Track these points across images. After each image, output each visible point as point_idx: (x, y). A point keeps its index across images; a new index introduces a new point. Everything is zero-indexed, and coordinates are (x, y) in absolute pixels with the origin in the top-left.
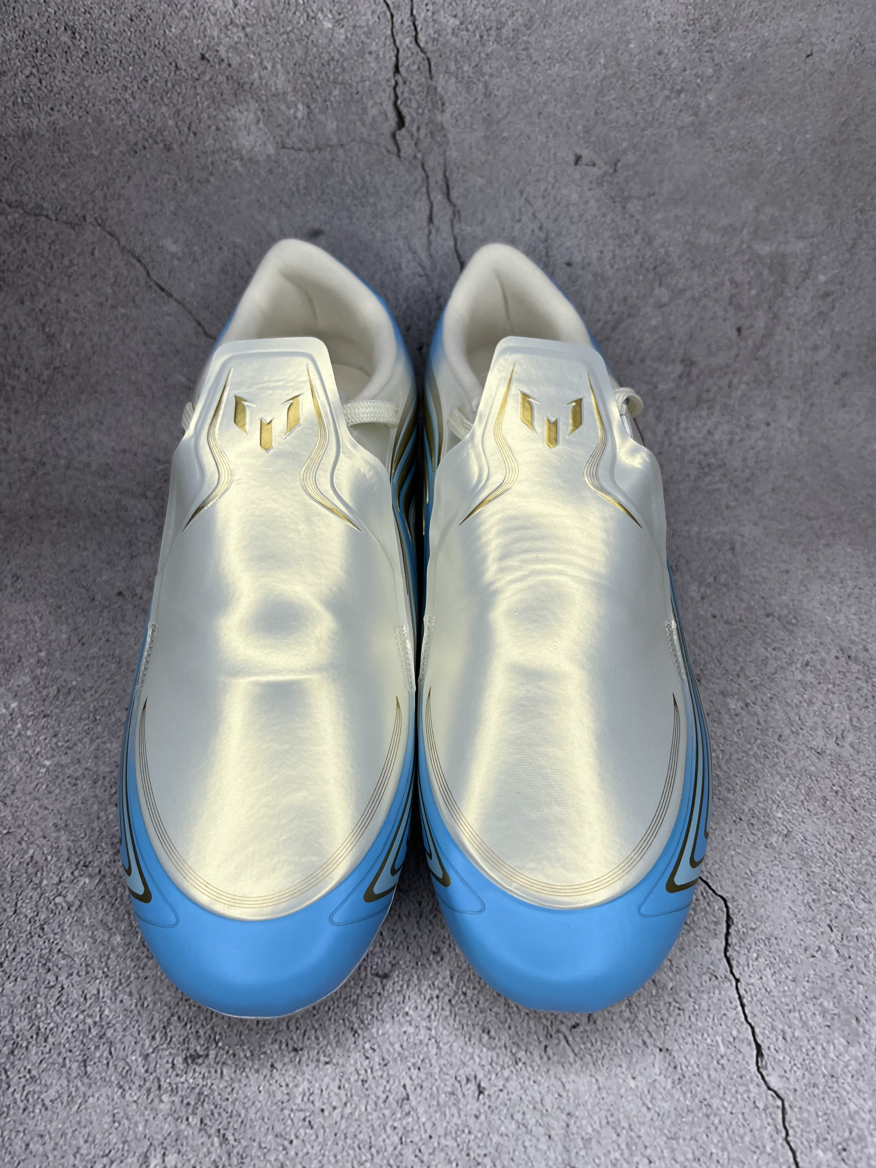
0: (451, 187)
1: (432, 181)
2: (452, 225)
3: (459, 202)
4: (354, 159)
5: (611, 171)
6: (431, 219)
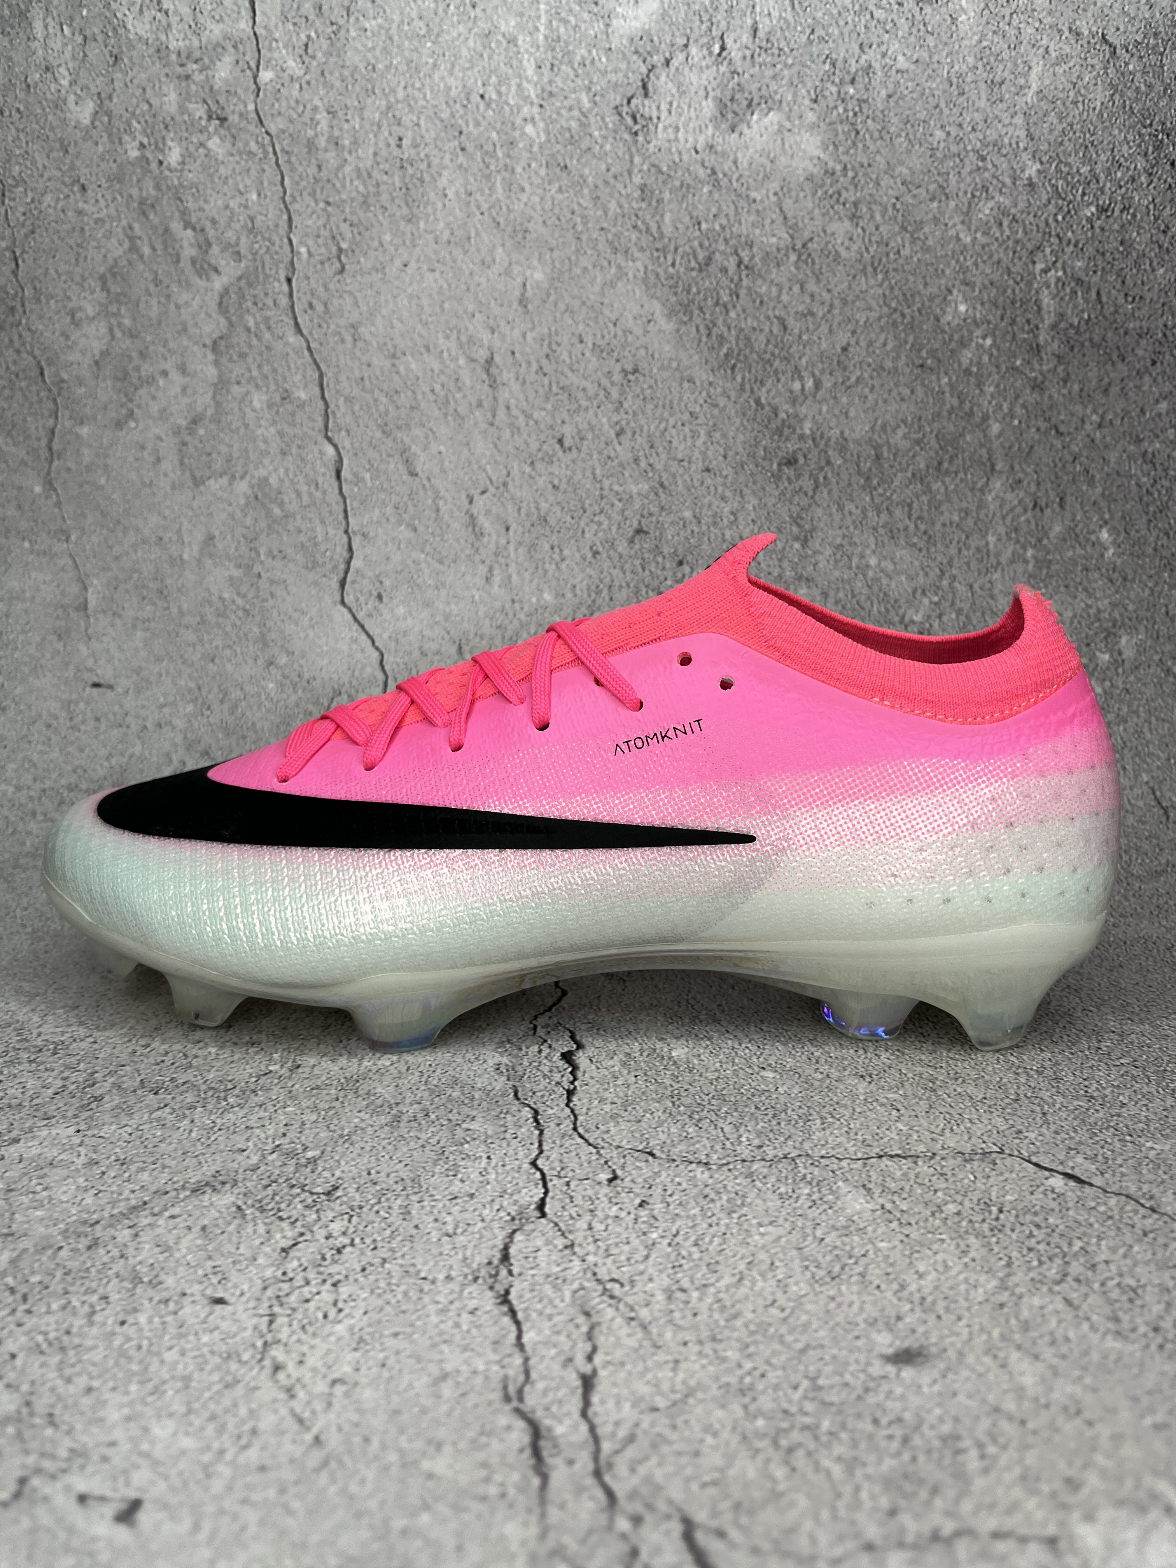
0: (528, 1452)
1: (584, 1462)
2: (527, 1373)
3: (505, 1418)
4: (825, 1515)
5: (35, 1482)
6: (588, 1383)
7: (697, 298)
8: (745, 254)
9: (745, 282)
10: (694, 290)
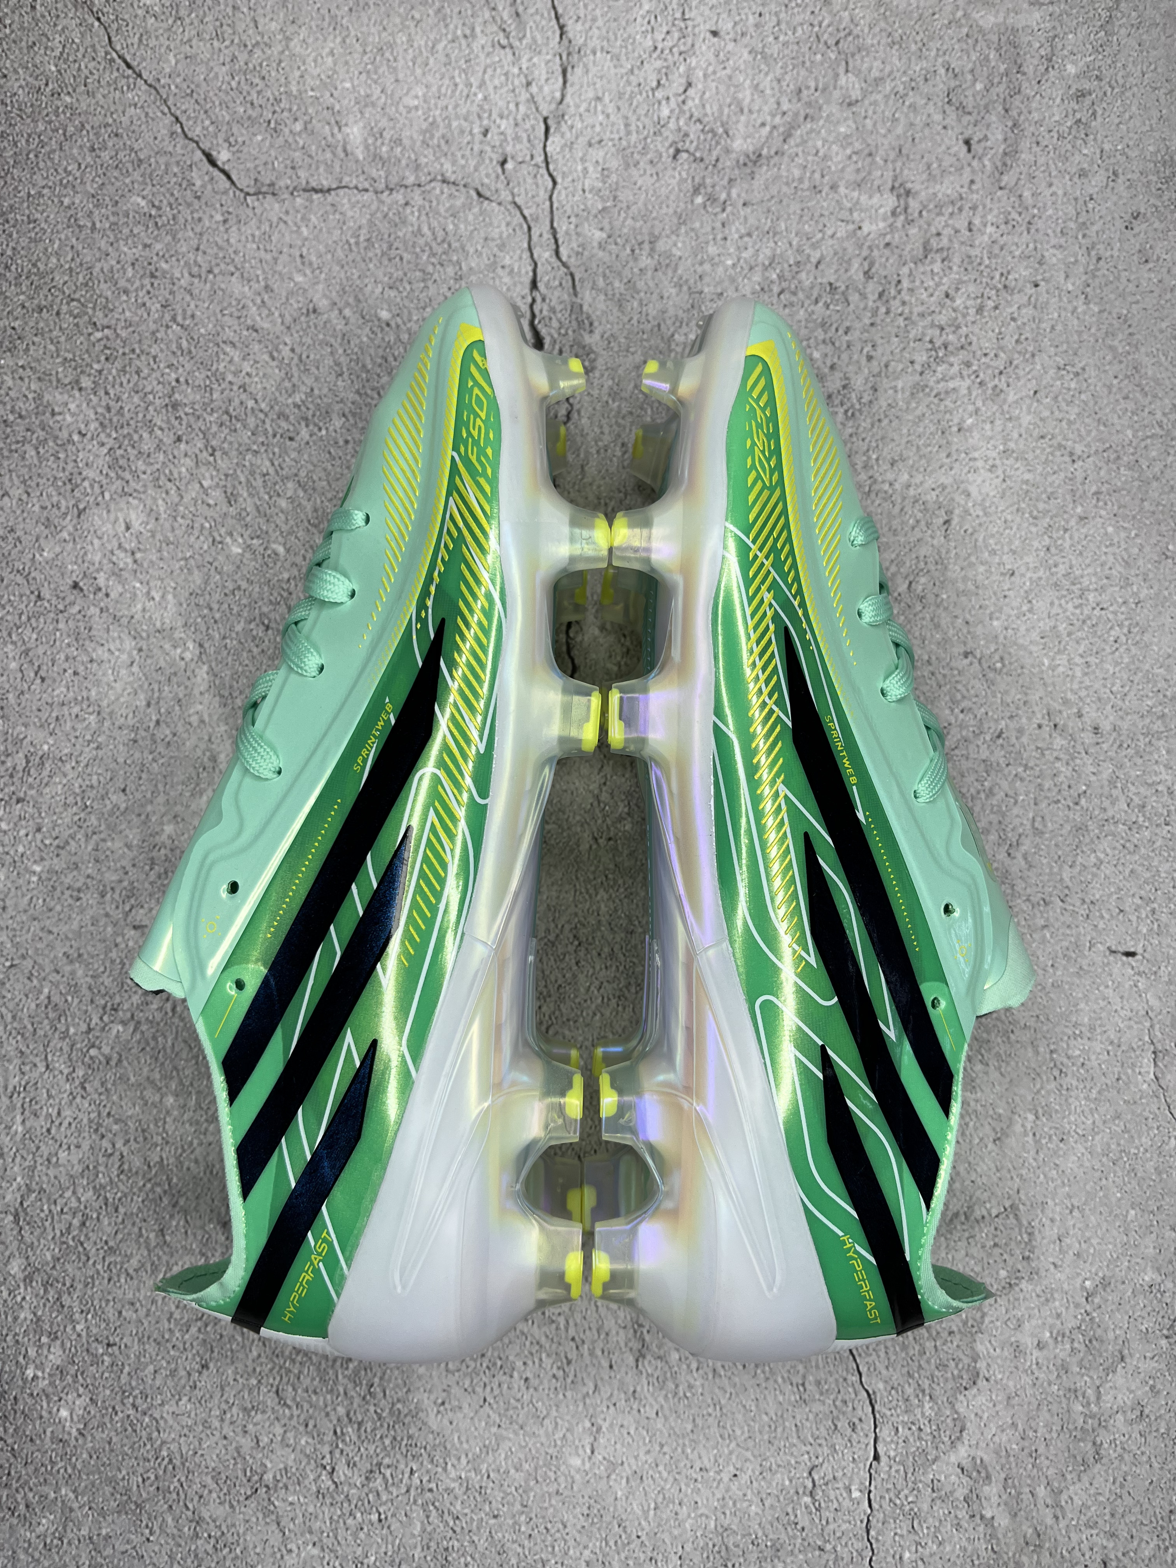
7: (384, 1430)
8: (326, 1482)
9: (326, 1449)
10: (387, 1442)
